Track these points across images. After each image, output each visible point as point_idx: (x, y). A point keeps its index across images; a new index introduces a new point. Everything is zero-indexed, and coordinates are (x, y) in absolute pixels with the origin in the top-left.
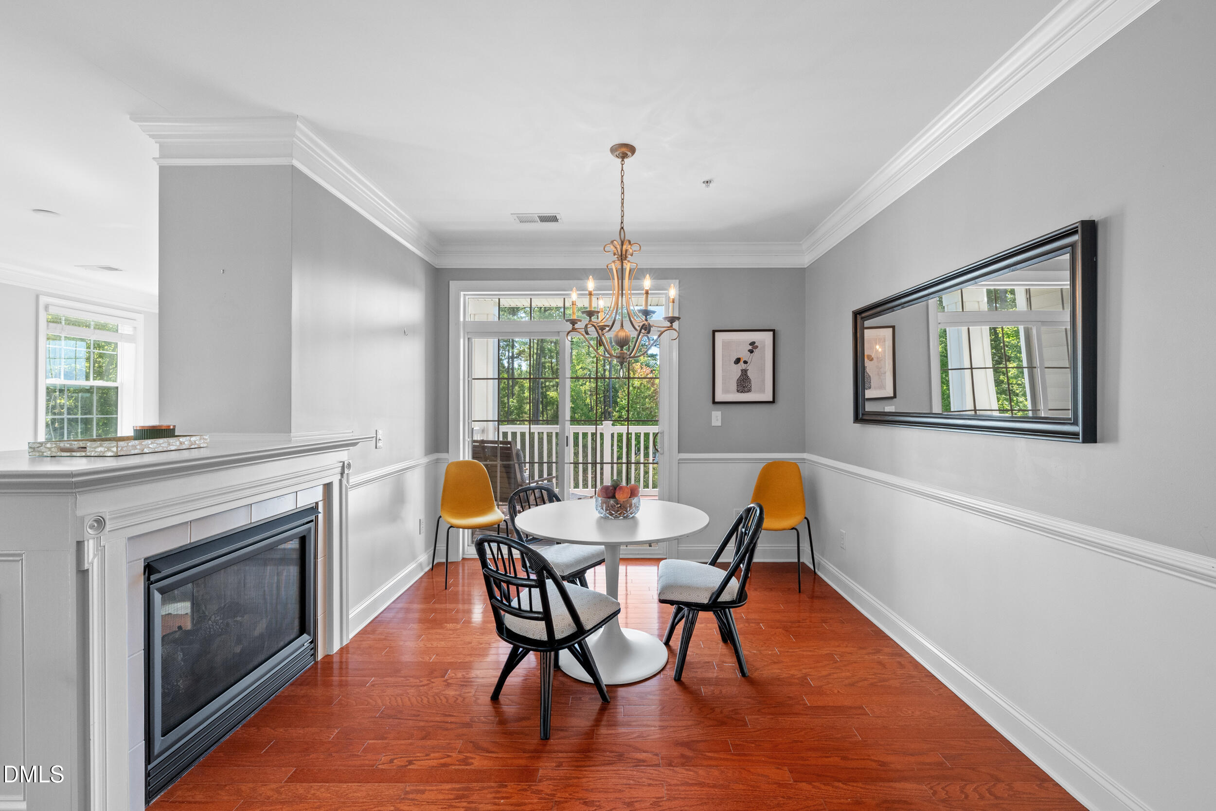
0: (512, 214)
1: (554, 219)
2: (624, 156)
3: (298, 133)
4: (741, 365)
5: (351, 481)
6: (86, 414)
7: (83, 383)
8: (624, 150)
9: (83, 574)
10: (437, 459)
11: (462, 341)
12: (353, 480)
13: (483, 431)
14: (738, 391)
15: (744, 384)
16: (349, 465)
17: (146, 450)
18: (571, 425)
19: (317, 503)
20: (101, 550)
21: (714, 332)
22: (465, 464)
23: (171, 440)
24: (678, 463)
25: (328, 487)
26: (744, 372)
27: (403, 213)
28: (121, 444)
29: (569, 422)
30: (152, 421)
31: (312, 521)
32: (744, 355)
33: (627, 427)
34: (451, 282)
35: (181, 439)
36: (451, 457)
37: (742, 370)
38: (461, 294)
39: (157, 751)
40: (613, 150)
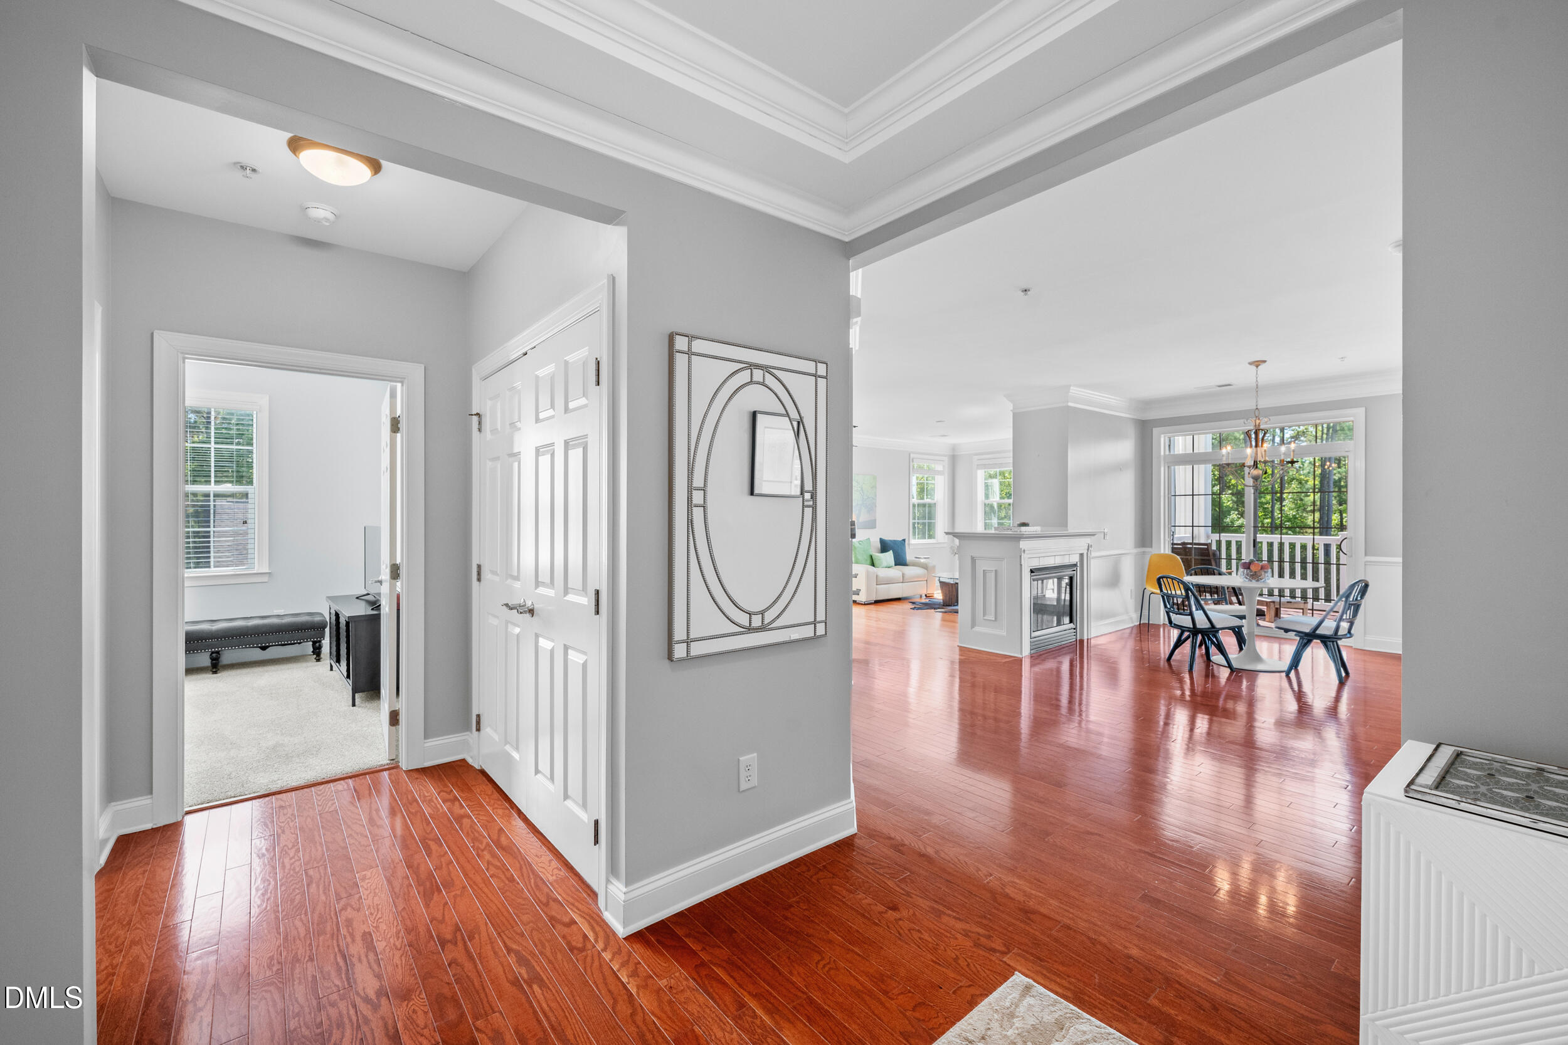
1: (1228, 385)
2: (1257, 367)
3: (1071, 391)
5: (1092, 554)
8: (1257, 363)
10: (1145, 552)
11: (1162, 469)
12: (1094, 554)
16: (1091, 546)
19: (1076, 562)
20: (1024, 559)
22: (1164, 556)
24: (1365, 565)
25: (1082, 555)
27: (1119, 399)
31: (1074, 570)
34: (1154, 429)
36: (1154, 551)
38: (1162, 436)
39: (1032, 636)
40: (1250, 364)
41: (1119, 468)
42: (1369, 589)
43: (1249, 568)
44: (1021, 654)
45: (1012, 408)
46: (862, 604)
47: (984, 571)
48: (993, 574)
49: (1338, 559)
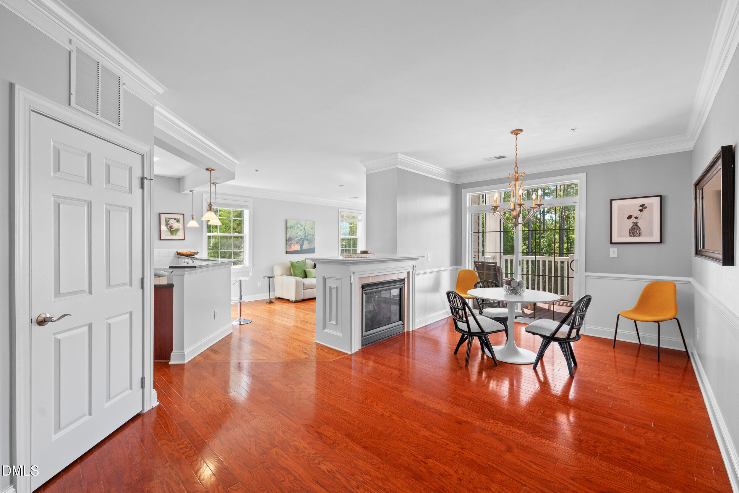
0: (482, 159)
1: (503, 157)
2: (517, 134)
3: (398, 157)
4: (633, 220)
5: (416, 272)
6: (349, 248)
7: (348, 237)
8: (516, 132)
9: (351, 284)
10: (457, 268)
11: (468, 215)
12: (417, 272)
13: (494, 258)
14: (630, 236)
15: (635, 230)
16: (416, 266)
17: (362, 257)
18: (522, 255)
19: (405, 278)
20: (354, 279)
21: (611, 200)
22: (469, 271)
23: (367, 254)
24: (585, 278)
25: (408, 273)
26: (635, 224)
27: (439, 168)
28: (358, 255)
29: (521, 253)
30: (364, 249)
31: (403, 284)
32: (636, 213)
33: (554, 257)
34: (463, 190)
35: (369, 254)
36: (462, 268)
37: (633, 223)
38: (468, 194)
39: (364, 335)
40: (512, 133)
41: (440, 214)
42: (592, 301)
43: (510, 285)
44: (351, 351)
45: (365, 171)
46: (293, 302)
47: (330, 287)
48: (335, 290)
49: (568, 274)
